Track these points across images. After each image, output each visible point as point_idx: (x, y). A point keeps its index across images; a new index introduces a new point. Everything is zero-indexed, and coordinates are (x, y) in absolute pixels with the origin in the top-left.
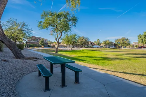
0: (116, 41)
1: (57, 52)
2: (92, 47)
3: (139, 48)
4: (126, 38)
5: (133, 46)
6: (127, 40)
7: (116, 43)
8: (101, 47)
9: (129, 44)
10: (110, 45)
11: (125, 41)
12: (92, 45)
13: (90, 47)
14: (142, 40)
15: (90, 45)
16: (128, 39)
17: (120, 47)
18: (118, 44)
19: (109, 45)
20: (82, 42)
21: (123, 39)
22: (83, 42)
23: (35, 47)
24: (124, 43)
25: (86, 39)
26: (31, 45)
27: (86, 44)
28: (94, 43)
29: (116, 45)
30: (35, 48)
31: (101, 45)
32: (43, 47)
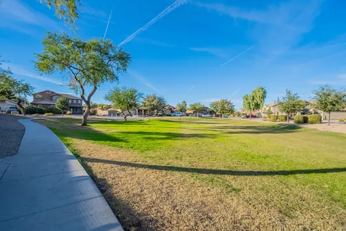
0: (212, 105)
1: (85, 124)
2: (170, 116)
3: (248, 117)
4: (228, 100)
5: (239, 115)
6: (229, 103)
7: (212, 108)
8: (188, 115)
9: (231, 111)
10: (202, 113)
11: (226, 105)
12: (172, 112)
13: (168, 115)
14: (249, 103)
15: (168, 112)
16: (231, 102)
17: (218, 116)
18: (215, 111)
19: (201, 111)
20: (151, 105)
21: (224, 103)
22: (154, 105)
23: (46, 114)
24: (223, 108)
25: (160, 100)
26: (41, 110)
27: (158, 109)
28: (174, 108)
29: (212, 112)
30: (44, 115)
31: (188, 112)
32: (70, 114)
